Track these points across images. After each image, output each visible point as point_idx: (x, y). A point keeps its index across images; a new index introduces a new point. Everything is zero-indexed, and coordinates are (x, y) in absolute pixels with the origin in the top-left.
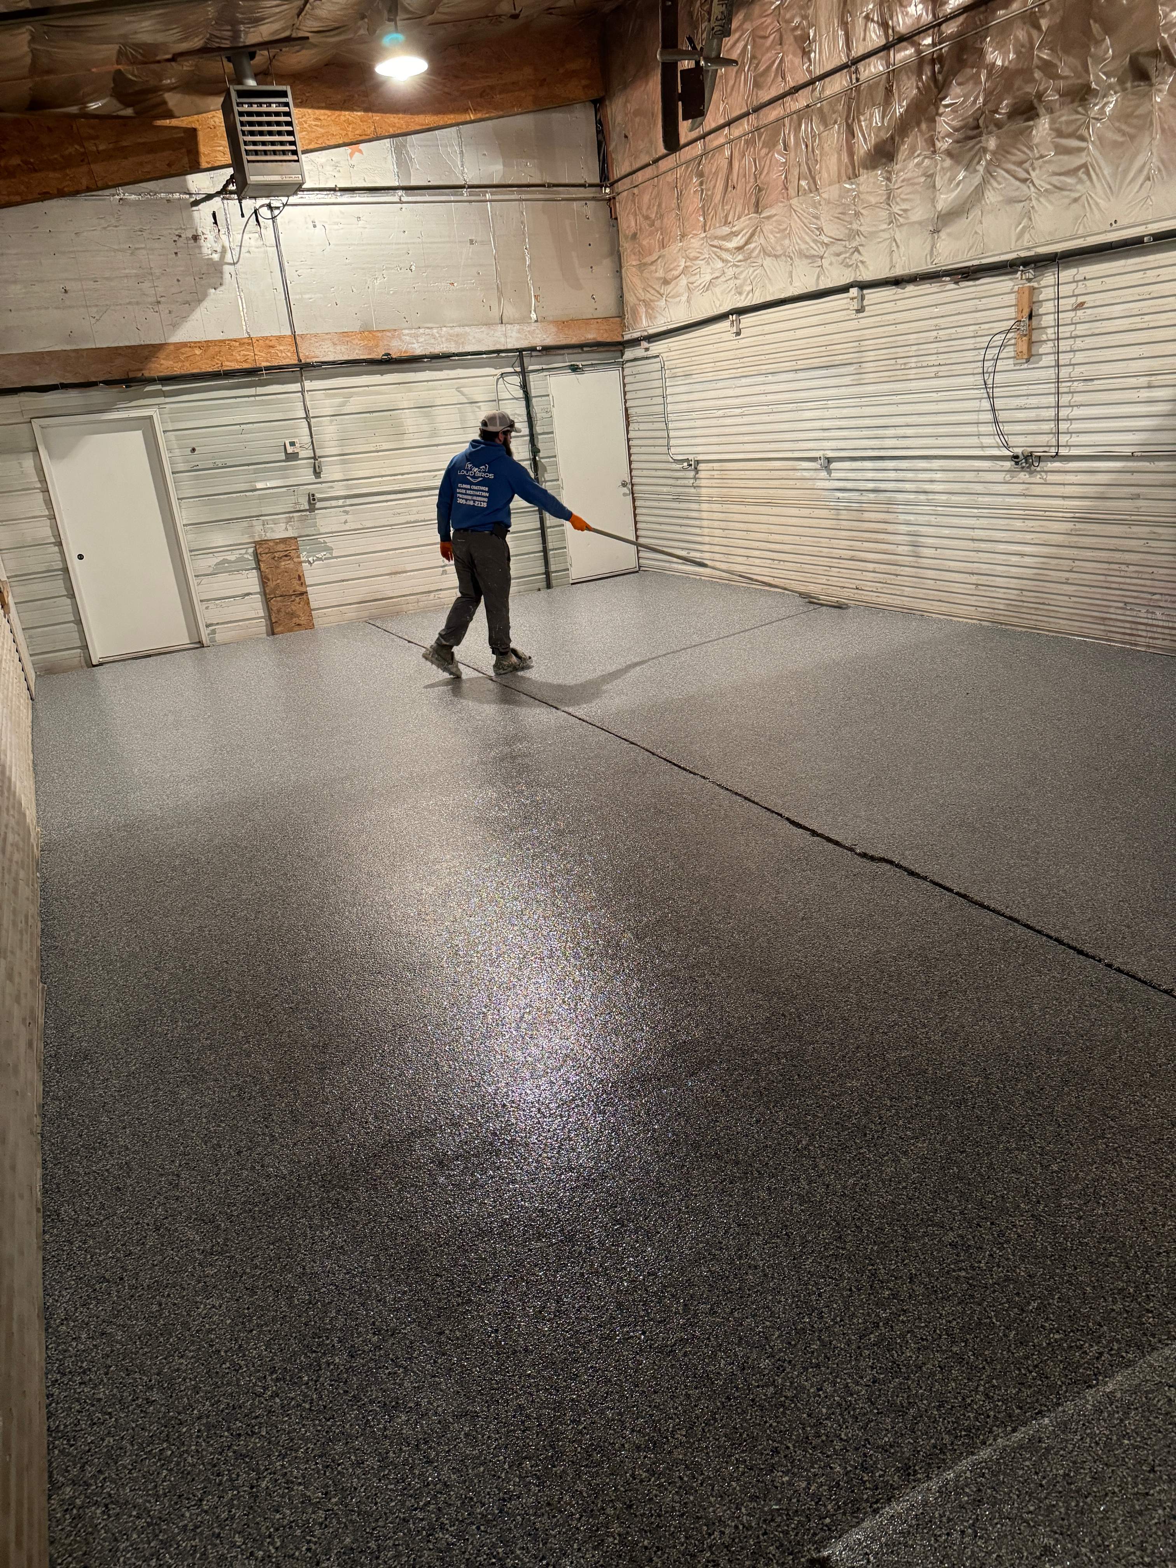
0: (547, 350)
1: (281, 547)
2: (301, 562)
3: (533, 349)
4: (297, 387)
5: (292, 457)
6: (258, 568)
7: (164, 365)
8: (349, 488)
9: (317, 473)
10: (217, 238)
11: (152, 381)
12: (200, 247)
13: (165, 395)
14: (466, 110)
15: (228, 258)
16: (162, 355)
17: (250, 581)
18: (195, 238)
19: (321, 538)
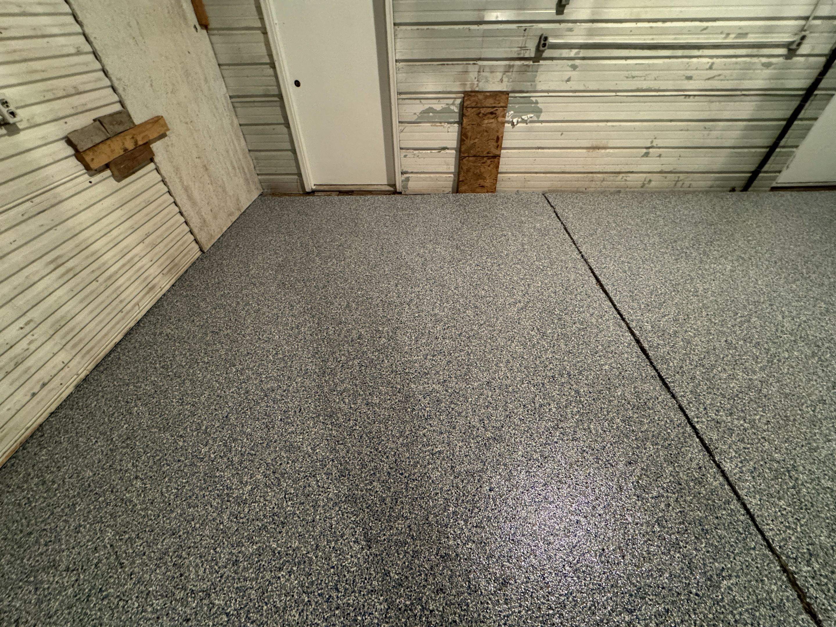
1: (489, 102)
2: (503, 123)
6: (460, 123)
9: (561, 6)
17: (449, 136)
19: (534, 97)
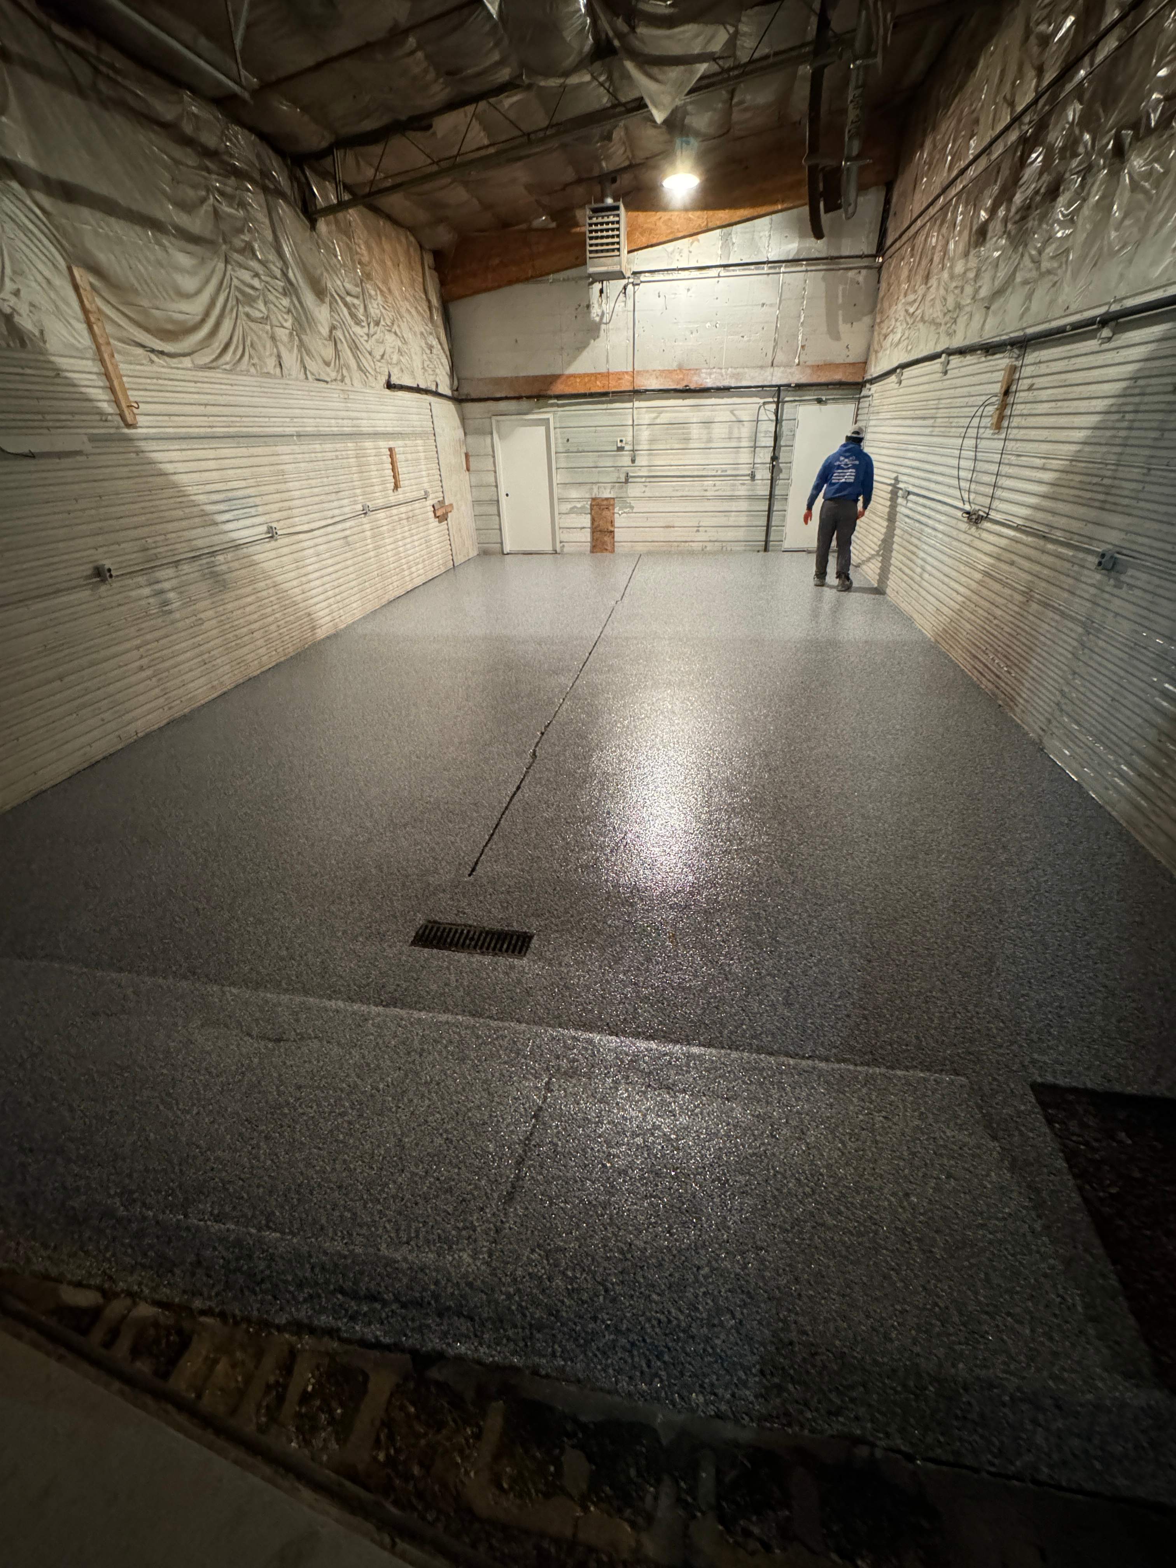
0: (800, 387)
1: (605, 503)
2: (614, 513)
3: (789, 385)
4: (629, 405)
5: (621, 449)
6: (591, 514)
7: (559, 388)
8: (650, 471)
9: (633, 461)
10: (600, 305)
11: (550, 397)
12: (590, 313)
13: (558, 406)
14: (775, 202)
15: (604, 321)
16: (559, 381)
17: (586, 521)
18: (588, 306)
19: (628, 500)
